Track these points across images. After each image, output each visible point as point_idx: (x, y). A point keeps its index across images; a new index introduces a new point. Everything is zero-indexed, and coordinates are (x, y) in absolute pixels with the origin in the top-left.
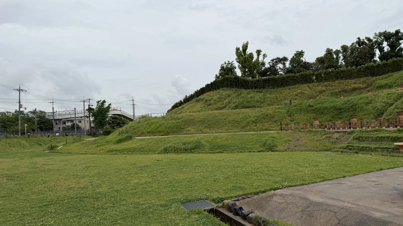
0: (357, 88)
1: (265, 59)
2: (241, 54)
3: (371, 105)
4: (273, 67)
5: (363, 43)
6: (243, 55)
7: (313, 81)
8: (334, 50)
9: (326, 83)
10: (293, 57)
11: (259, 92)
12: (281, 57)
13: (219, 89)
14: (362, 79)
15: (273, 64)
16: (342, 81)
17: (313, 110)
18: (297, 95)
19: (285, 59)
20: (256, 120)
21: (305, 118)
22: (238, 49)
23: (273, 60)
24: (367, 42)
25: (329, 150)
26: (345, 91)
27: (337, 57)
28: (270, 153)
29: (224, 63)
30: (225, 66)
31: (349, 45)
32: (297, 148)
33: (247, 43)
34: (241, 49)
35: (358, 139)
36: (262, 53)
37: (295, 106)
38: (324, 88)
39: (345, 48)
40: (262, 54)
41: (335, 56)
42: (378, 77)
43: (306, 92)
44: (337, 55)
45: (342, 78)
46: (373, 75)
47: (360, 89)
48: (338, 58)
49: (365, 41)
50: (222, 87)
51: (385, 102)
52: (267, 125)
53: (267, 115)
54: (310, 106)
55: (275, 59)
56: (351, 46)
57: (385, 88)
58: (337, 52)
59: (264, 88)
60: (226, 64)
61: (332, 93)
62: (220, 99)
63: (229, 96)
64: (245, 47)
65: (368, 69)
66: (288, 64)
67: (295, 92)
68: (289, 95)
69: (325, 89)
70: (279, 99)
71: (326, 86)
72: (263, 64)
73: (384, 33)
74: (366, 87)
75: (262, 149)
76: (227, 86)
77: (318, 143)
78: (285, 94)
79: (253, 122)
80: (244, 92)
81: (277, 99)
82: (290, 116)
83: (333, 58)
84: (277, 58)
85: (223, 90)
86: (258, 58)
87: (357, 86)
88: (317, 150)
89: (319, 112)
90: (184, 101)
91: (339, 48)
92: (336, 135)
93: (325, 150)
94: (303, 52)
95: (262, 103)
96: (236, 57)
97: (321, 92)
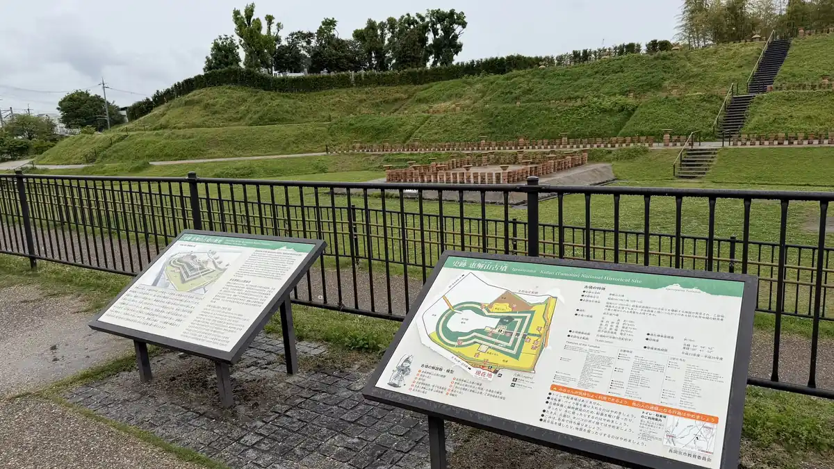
0: (399, 99)
1: (281, 31)
2: (244, 23)
3: (403, 127)
4: (295, 45)
5: (414, 22)
6: (246, 23)
7: (352, 86)
8: (378, 23)
9: (366, 89)
10: (321, 27)
11: (287, 96)
12: (305, 32)
13: (220, 85)
14: (405, 87)
15: (293, 40)
16: (384, 88)
17: (353, 129)
18: (334, 105)
19: (310, 35)
20: (297, 140)
21: (347, 138)
22: (237, 13)
23: (292, 35)
24: (418, 20)
25: (368, 169)
26: (386, 102)
27: (382, 33)
28: (323, 174)
29: (218, 37)
30: (220, 42)
31: (397, 18)
32: (344, 169)
33: (253, 6)
34: (243, 14)
35: (387, 160)
36: (275, 21)
37: (336, 124)
38: (364, 96)
39: (391, 21)
40: (276, 23)
41: (379, 32)
42: (420, 86)
43: (345, 101)
44: (383, 30)
45: (384, 84)
46: (415, 83)
47: (402, 100)
48: (383, 35)
49: (416, 18)
50: (226, 82)
51: (413, 125)
52: (309, 146)
53: (307, 135)
54: (351, 125)
55: (296, 34)
56: (401, 20)
57: (423, 103)
58: (382, 26)
59: (292, 92)
60: (221, 39)
61: (373, 104)
62: (230, 104)
63: (245, 100)
64: (250, 12)
65: (411, 75)
66: (314, 43)
67: (332, 101)
68: (325, 104)
69: (365, 98)
70: (314, 109)
71: (367, 93)
72: (278, 39)
73: (437, 12)
74: (408, 98)
75: (316, 171)
76: (235, 82)
77: (359, 165)
78: (319, 101)
79: (294, 142)
80: (266, 95)
81: (311, 109)
82: (331, 135)
83: (377, 36)
84: (299, 32)
85: (229, 88)
86: (269, 28)
87: (398, 95)
88: (358, 170)
89: (360, 131)
90: (154, 100)
91: (385, 20)
92: (372, 158)
93: (365, 170)
94: (335, 21)
95: (293, 114)
96: (235, 26)
97: (361, 101)
